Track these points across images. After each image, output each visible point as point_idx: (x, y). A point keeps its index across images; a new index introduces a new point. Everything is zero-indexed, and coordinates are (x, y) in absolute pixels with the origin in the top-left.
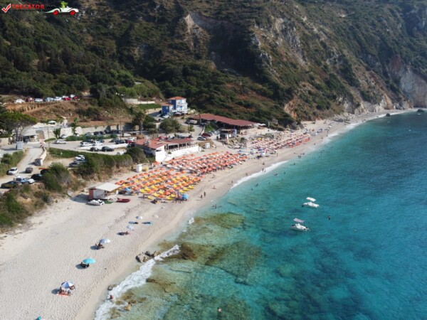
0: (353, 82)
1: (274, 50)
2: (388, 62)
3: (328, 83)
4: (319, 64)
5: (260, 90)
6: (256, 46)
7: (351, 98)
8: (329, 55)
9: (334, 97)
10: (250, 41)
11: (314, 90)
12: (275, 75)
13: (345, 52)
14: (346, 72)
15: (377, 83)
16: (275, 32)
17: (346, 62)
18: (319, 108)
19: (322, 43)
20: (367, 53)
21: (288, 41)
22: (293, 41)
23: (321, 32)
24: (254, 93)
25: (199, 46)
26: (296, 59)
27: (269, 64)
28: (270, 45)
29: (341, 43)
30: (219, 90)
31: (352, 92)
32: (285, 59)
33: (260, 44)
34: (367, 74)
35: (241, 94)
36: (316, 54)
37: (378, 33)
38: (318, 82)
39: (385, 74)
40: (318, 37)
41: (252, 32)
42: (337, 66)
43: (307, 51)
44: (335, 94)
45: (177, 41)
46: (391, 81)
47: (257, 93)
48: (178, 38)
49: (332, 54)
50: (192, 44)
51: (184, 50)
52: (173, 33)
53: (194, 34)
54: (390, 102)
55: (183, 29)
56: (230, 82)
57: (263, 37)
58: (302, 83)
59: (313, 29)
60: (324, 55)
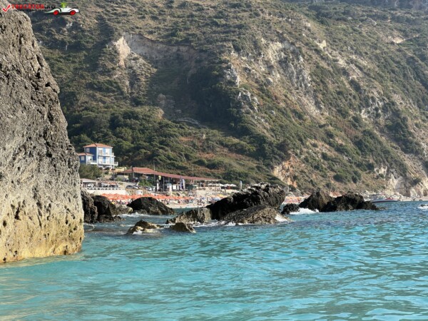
0: (409, 146)
1: (263, 88)
3: (359, 144)
4: (343, 114)
5: (235, 145)
6: (232, 83)
8: (366, 102)
9: (370, 167)
10: (222, 75)
11: (332, 153)
12: (261, 125)
13: (397, 98)
14: (397, 130)
16: (267, 63)
17: (396, 113)
18: (337, 178)
19: (352, 83)
21: (290, 78)
22: (298, 78)
23: (353, 66)
24: (226, 150)
25: (139, 86)
26: (302, 105)
27: (252, 109)
28: (257, 82)
29: (389, 84)
30: (167, 145)
31: (408, 162)
32: (282, 105)
33: (239, 79)
35: (204, 150)
38: (340, 142)
40: (345, 73)
41: (226, 62)
42: (381, 120)
43: (323, 94)
44: (371, 161)
45: (102, 78)
47: (230, 150)
48: (102, 73)
49: (371, 102)
50: (127, 83)
51: (114, 92)
52: (94, 67)
53: (131, 68)
55: (112, 60)
56: (186, 135)
57: (246, 69)
58: (309, 142)
59: (337, 61)
60: (356, 103)
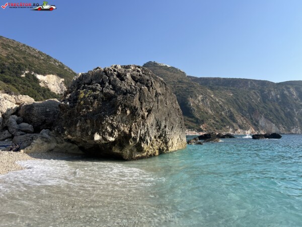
0: (235, 121)
1: (198, 106)
2: (252, 114)
3: (222, 120)
4: (218, 113)
5: (191, 120)
6: (190, 105)
7: (233, 127)
8: (223, 110)
9: (225, 126)
10: (187, 103)
11: (215, 123)
12: (197, 115)
13: (231, 109)
14: (232, 117)
15: (247, 122)
16: (199, 100)
17: (231, 113)
18: (217, 129)
19: (220, 105)
20: (242, 110)
21: (204, 104)
22: (206, 104)
23: (220, 101)
24: (189, 121)
26: (207, 110)
27: (195, 111)
28: (196, 105)
29: (229, 105)
31: (234, 125)
32: (202, 110)
33: (192, 104)
34: (242, 118)
36: (217, 109)
37: (248, 102)
38: (217, 120)
39: (251, 119)
40: (218, 103)
41: (188, 100)
42: (227, 114)
43: (213, 108)
44: (225, 124)
46: (254, 122)
49: (225, 110)
54: (254, 130)
57: (193, 102)
58: (209, 120)
59: (216, 100)
60: (221, 110)
